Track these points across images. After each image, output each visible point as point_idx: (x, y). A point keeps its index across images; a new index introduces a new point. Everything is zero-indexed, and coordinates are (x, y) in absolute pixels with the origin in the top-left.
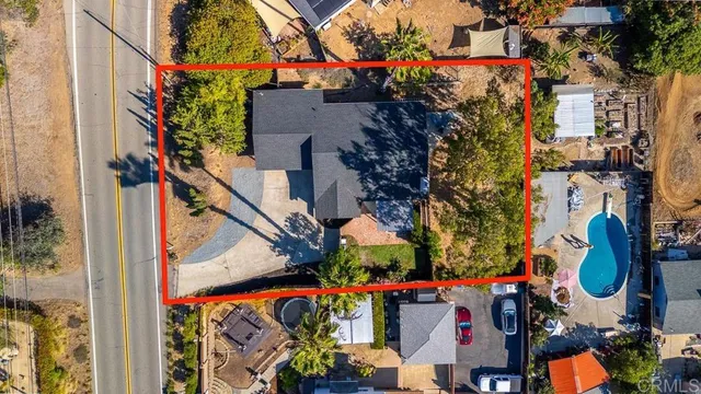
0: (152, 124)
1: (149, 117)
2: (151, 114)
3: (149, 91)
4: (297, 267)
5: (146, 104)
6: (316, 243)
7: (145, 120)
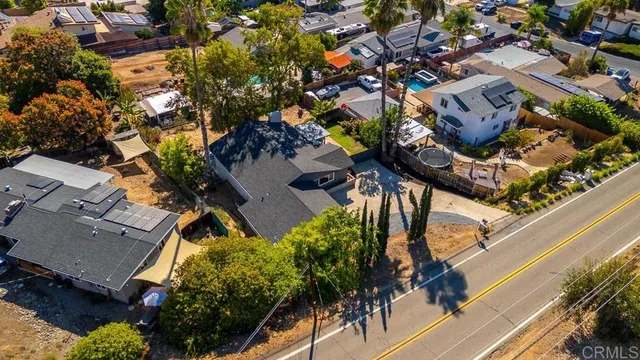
0: (382, 304)
1: (377, 310)
2: (372, 309)
3: (349, 324)
4: (402, 176)
5: (365, 319)
6: (373, 174)
7: (383, 312)
